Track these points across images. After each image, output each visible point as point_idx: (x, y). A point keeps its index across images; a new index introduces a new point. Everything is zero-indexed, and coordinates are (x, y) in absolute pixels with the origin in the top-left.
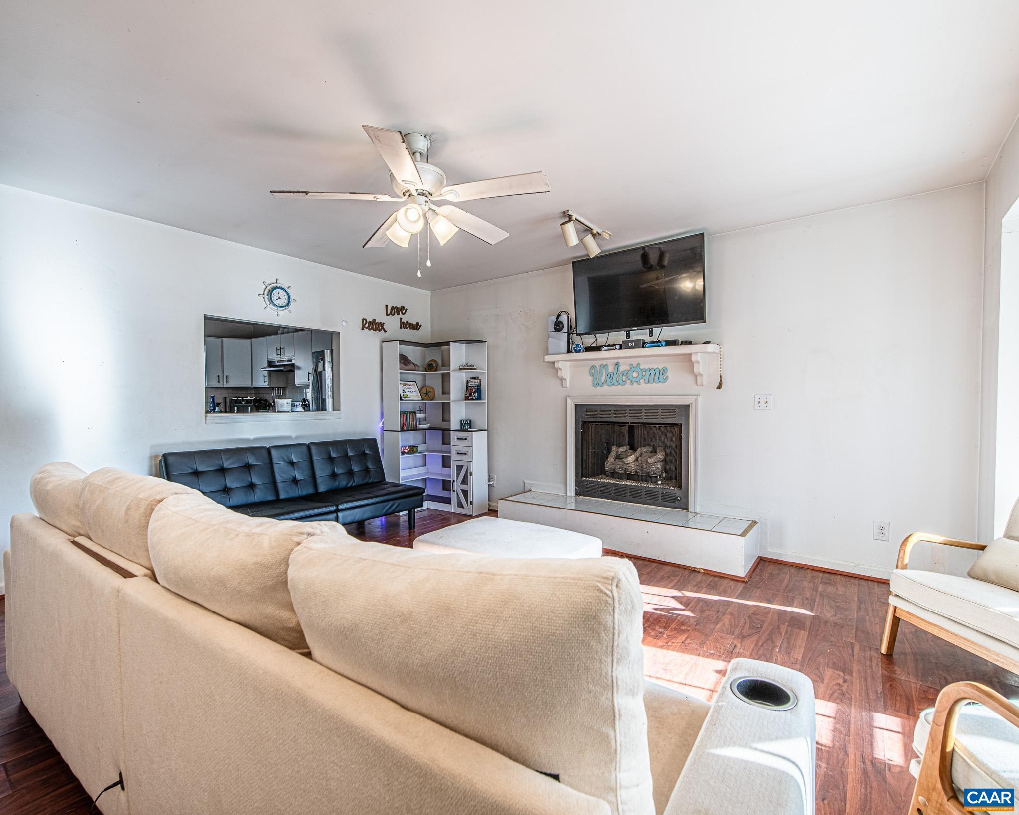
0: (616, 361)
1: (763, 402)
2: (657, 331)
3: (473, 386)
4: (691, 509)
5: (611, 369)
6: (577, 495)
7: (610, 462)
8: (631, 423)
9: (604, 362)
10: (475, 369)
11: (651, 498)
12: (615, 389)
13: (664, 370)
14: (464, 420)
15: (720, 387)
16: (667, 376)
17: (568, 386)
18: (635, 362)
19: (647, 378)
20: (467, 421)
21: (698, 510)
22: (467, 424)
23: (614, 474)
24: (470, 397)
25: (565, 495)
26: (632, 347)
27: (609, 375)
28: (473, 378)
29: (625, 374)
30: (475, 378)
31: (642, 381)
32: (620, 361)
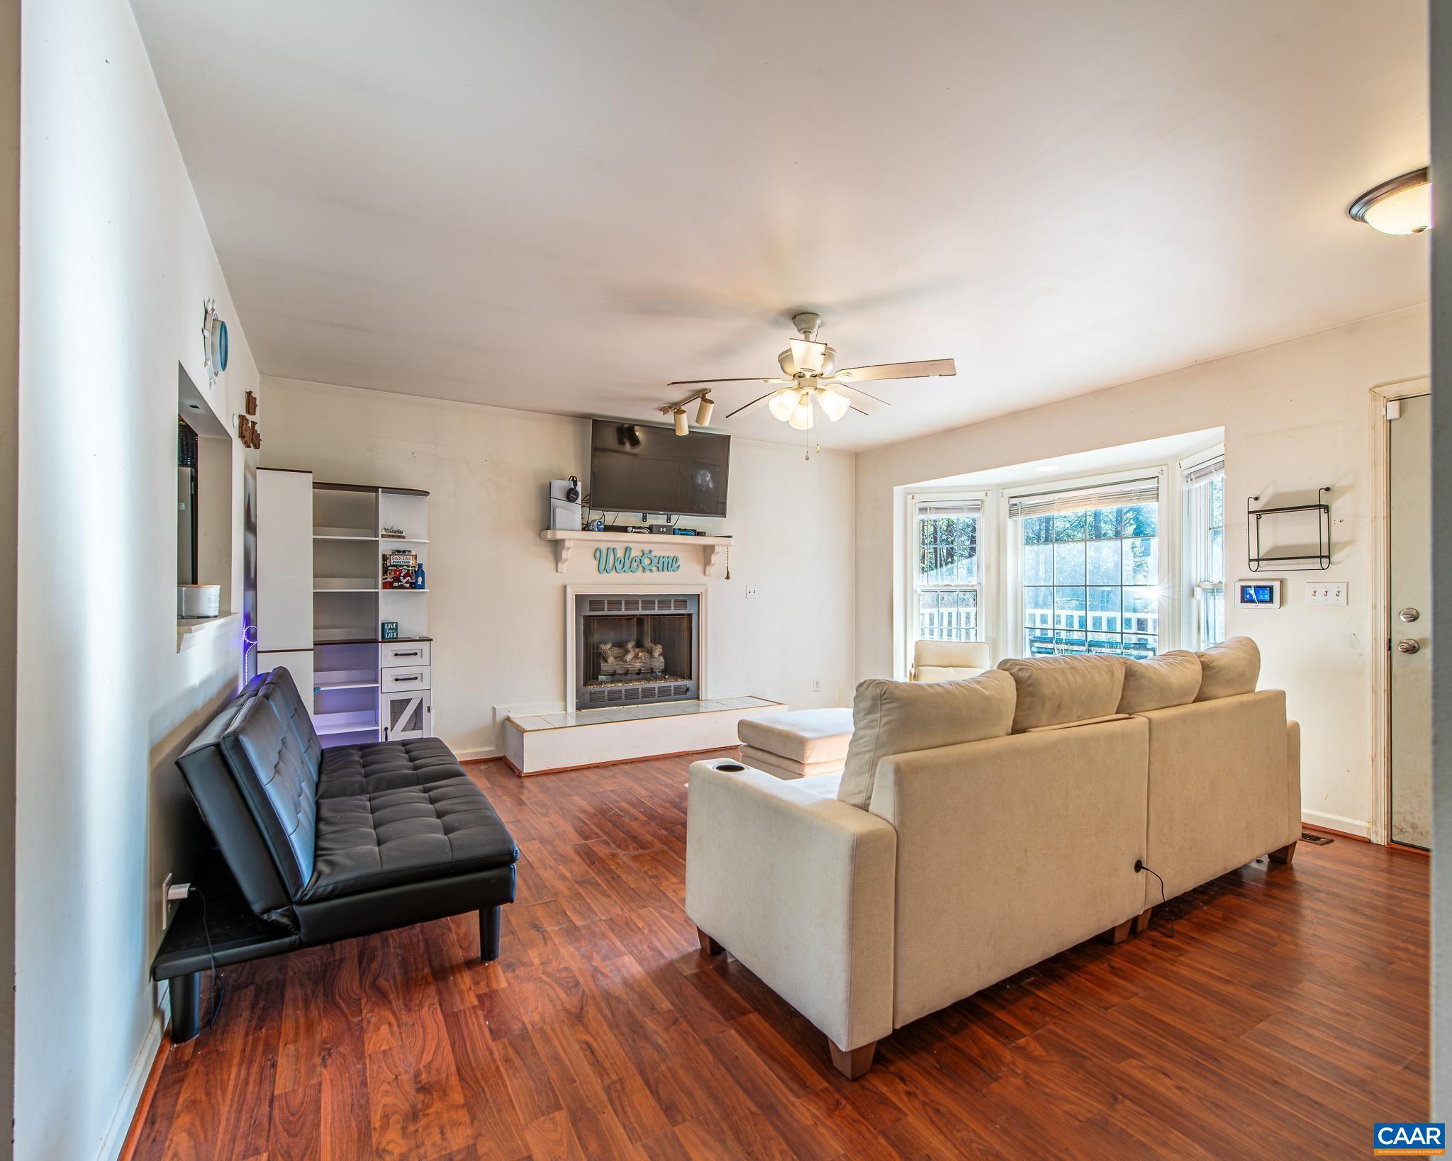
0: (626, 545)
1: (752, 592)
2: (674, 518)
3: (400, 566)
4: (703, 696)
5: (620, 554)
6: (579, 709)
7: (611, 663)
8: (640, 615)
9: (611, 545)
10: (404, 537)
11: (665, 695)
12: (628, 577)
13: (676, 559)
14: (388, 623)
15: (728, 577)
16: (679, 566)
17: (565, 571)
18: (647, 548)
19: (660, 566)
20: (392, 623)
21: (710, 697)
22: (393, 629)
23: (614, 676)
24: (396, 584)
25: (565, 712)
26: (663, 533)
27: (619, 561)
28: (399, 552)
29: (638, 560)
30: (404, 552)
31: (654, 569)
32: (630, 545)
